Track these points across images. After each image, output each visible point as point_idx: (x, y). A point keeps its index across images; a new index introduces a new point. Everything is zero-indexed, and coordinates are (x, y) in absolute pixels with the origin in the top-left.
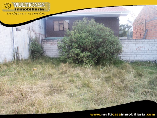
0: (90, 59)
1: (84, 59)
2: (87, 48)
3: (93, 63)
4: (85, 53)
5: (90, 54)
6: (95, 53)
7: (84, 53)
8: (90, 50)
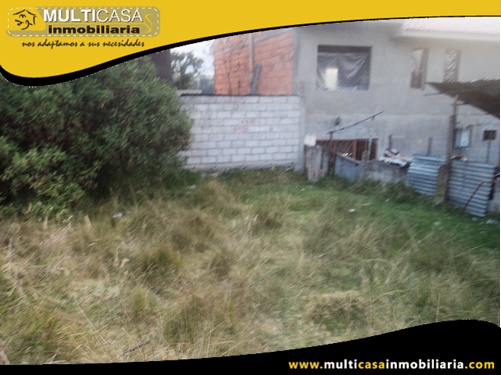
0: (66, 178)
1: (34, 180)
2: (43, 129)
3: (79, 194)
4: (40, 150)
5: (60, 155)
6: (85, 149)
7: (33, 153)
8: (59, 139)
